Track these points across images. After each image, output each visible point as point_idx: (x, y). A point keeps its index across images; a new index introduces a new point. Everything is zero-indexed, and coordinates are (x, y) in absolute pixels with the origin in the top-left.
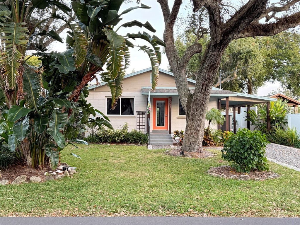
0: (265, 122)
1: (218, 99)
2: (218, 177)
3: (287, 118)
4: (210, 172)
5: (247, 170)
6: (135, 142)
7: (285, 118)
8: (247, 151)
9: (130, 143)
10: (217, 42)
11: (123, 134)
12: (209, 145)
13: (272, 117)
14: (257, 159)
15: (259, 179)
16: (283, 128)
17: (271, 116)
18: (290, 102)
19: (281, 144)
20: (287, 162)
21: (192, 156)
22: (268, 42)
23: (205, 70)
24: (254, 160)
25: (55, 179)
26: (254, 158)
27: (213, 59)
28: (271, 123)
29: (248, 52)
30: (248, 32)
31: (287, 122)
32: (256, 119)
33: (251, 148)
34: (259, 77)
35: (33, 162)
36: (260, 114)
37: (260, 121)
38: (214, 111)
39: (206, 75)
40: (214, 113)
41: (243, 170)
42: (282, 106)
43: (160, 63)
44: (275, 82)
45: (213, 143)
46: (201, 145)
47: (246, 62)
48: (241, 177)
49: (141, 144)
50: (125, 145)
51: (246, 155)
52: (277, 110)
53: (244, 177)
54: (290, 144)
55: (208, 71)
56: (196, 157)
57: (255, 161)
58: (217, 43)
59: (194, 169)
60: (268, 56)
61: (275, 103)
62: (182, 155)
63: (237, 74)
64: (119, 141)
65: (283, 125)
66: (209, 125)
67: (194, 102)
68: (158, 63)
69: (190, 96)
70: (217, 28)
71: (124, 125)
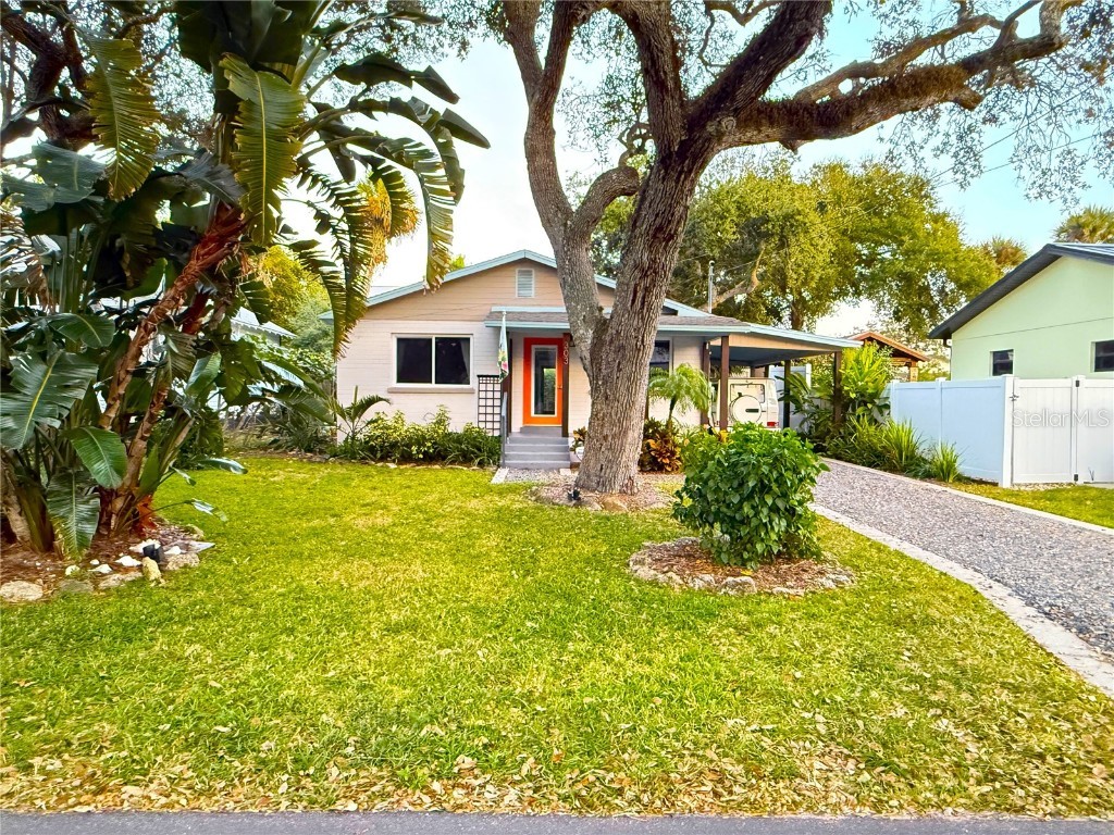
0: (828, 405)
1: (702, 340)
2: (654, 583)
3: (888, 393)
4: (636, 562)
5: (750, 560)
6: (466, 459)
7: (884, 394)
8: (750, 497)
9: (452, 463)
10: (670, 147)
11: (432, 438)
12: (669, 469)
13: (847, 392)
14: (784, 523)
15: (785, 590)
16: (876, 421)
17: (846, 388)
18: (897, 354)
19: (869, 466)
20: (879, 525)
21: (605, 506)
22: (845, 197)
23: (640, 244)
24: (773, 528)
25: (95, 588)
26: (771, 521)
27: (661, 207)
28: (845, 408)
29: (787, 217)
30: (772, 124)
31: (887, 407)
32: (806, 397)
33: (763, 488)
34: (817, 289)
35: (35, 530)
36: (817, 385)
37: (816, 402)
38: (684, 374)
39: (645, 258)
40: (684, 378)
41: (738, 558)
42: (874, 362)
43: (457, 199)
44: (861, 304)
45: (679, 463)
46: (635, 468)
47: (783, 243)
48: (725, 586)
49: (481, 464)
50: (437, 467)
51: (746, 510)
52: (861, 374)
53: (737, 584)
54: (895, 467)
55: (650, 246)
56: (615, 506)
57: (776, 529)
58: (671, 153)
59: (587, 550)
60: (844, 233)
61: (855, 355)
62: (574, 502)
63: (762, 277)
64: (421, 456)
65: (876, 414)
66: (671, 412)
67: (611, 342)
68: (452, 198)
69: (602, 326)
70: (668, 99)
71: (437, 411)
